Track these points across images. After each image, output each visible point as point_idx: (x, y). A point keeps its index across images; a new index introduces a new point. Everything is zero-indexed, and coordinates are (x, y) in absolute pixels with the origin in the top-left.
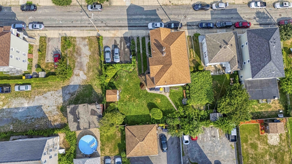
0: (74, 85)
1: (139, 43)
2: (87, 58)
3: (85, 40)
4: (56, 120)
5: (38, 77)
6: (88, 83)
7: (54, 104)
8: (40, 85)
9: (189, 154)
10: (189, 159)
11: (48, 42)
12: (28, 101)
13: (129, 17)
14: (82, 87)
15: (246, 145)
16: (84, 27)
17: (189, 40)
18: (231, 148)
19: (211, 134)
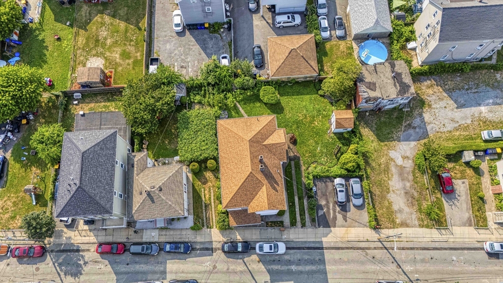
0: (410, 141)
1: (301, 215)
2: (394, 189)
3: (402, 222)
4: (428, 87)
5: (475, 151)
6: (386, 145)
7: (437, 111)
8: (468, 141)
9: (221, 44)
10: (222, 38)
11: (470, 217)
12: (482, 115)
13: (322, 267)
14: (395, 138)
15: (137, 57)
16: (408, 249)
17: (211, 220)
18: (159, 53)
19: (186, 71)
